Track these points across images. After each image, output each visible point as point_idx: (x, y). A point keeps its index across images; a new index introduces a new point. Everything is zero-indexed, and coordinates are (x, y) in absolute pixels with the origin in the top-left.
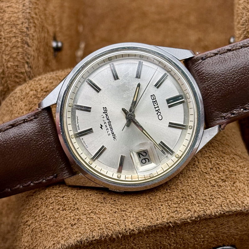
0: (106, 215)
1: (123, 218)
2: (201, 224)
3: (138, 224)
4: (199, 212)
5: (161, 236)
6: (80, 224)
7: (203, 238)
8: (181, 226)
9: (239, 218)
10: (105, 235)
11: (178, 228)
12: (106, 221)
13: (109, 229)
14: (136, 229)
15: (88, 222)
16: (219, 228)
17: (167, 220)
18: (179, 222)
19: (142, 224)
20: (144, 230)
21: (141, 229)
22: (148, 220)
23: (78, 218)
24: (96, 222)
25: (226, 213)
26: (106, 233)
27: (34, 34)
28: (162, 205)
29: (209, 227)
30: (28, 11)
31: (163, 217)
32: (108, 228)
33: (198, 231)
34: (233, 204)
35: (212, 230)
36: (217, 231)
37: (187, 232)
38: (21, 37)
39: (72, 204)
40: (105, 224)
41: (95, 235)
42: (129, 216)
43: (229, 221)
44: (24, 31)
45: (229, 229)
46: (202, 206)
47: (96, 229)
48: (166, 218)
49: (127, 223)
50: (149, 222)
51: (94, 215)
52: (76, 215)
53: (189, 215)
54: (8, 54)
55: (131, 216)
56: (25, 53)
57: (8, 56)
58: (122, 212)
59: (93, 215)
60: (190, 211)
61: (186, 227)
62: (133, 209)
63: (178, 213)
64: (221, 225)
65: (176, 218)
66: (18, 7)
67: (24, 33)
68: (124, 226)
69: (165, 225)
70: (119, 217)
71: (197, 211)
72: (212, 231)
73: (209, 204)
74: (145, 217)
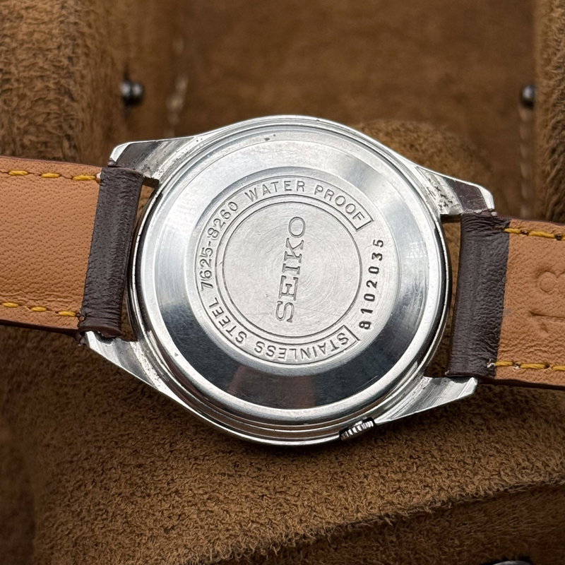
0: (241, 504)
1: (280, 509)
2: (456, 516)
3: (316, 523)
4: (450, 490)
5: (365, 547)
6: (184, 528)
7: (460, 546)
8: (411, 523)
9: (538, 498)
10: (242, 549)
11: (403, 527)
12: (242, 519)
13: (251, 537)
14: (312, 534)
15: (202, 521)
16: (495, 521)
17: (380, 510)
18: (405, 514)
19: (324, 521)
20: (329, 535)
21: (323, 533)
22: (336, 511)
23: (180, 513)
24: (221, 522)
25: (509, 490)
26: (244, 546)
27: (84, 72)
28: (366, 477)
29: (471, 522)
30: (72, 19)
31: (370, 503)
32: (249, 534)
33: (449, 532)
34: (524, 468)
35: (479, 526)
36: (490, 529)
37: (423, 535)
38: (55, 79)
39: (164, 481)
40: (240, 524)
41: (221, 551)
42: (294, 505)
43: (516, 506)
44: (63, 65)
45: (516, 523)
46: (456, 477)
47: (221, 537)
48: (376, 506)
49: (290, 521)
50: (339, 516)
51: (215, 505)
52: (175, 506)
53: (428, 496)
54: (25, 117)
55: (298, 503)
56: (64, 114)
57: (24, 121)
58: (278, 495)
59: (213, 505)
60: (431, 487)
61: (422, 524)
62: (302, 488)
63: (403, 495)
64: (499, 515)
65: (399, 506)
66: (49, 9)
67: (63, 69)
68: (284, 529)
69: (376, 522)
70: (271, 507)
71: (446, 489)
72: (478, 531)
73: (470, 470)
74: (329, 506)
